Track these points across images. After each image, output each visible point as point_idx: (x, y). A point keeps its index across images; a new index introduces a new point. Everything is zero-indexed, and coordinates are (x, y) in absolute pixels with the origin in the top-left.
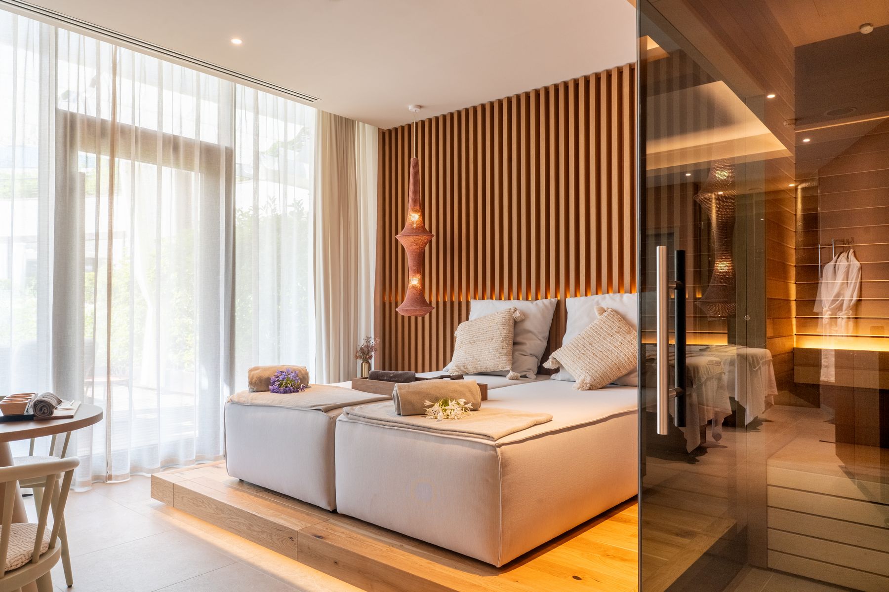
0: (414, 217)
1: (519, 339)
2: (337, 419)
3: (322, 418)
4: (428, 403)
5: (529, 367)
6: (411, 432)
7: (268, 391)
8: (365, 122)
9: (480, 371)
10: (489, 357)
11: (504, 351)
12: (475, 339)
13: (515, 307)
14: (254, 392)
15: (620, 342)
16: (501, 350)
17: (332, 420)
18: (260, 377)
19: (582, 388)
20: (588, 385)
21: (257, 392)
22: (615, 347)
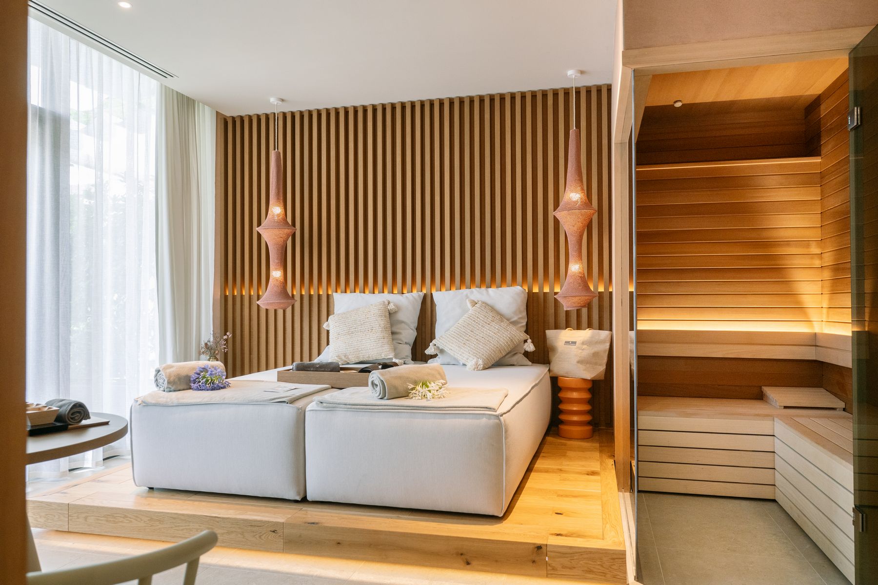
0: (276, 210)
1: (395, 329)
2: (307, 410)
3: (289, 411)
4: (411, 386)
5: (406, 354)
6: (404, 412)
7: (190, 388)
8: (205, 103)
9: (361, 359)
10: (371, 346)
11: (386, 340)
12: (353, 330)
13: (389, 299)
14: (171, 391)
15: (497, 329)
16: (382, 340)
17: (300, 410)
18: (178, 375)
19: (476, 368)
20: (482, 366)
21: (175, 391)
22: (494, 333)
